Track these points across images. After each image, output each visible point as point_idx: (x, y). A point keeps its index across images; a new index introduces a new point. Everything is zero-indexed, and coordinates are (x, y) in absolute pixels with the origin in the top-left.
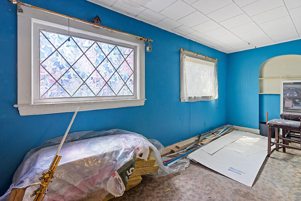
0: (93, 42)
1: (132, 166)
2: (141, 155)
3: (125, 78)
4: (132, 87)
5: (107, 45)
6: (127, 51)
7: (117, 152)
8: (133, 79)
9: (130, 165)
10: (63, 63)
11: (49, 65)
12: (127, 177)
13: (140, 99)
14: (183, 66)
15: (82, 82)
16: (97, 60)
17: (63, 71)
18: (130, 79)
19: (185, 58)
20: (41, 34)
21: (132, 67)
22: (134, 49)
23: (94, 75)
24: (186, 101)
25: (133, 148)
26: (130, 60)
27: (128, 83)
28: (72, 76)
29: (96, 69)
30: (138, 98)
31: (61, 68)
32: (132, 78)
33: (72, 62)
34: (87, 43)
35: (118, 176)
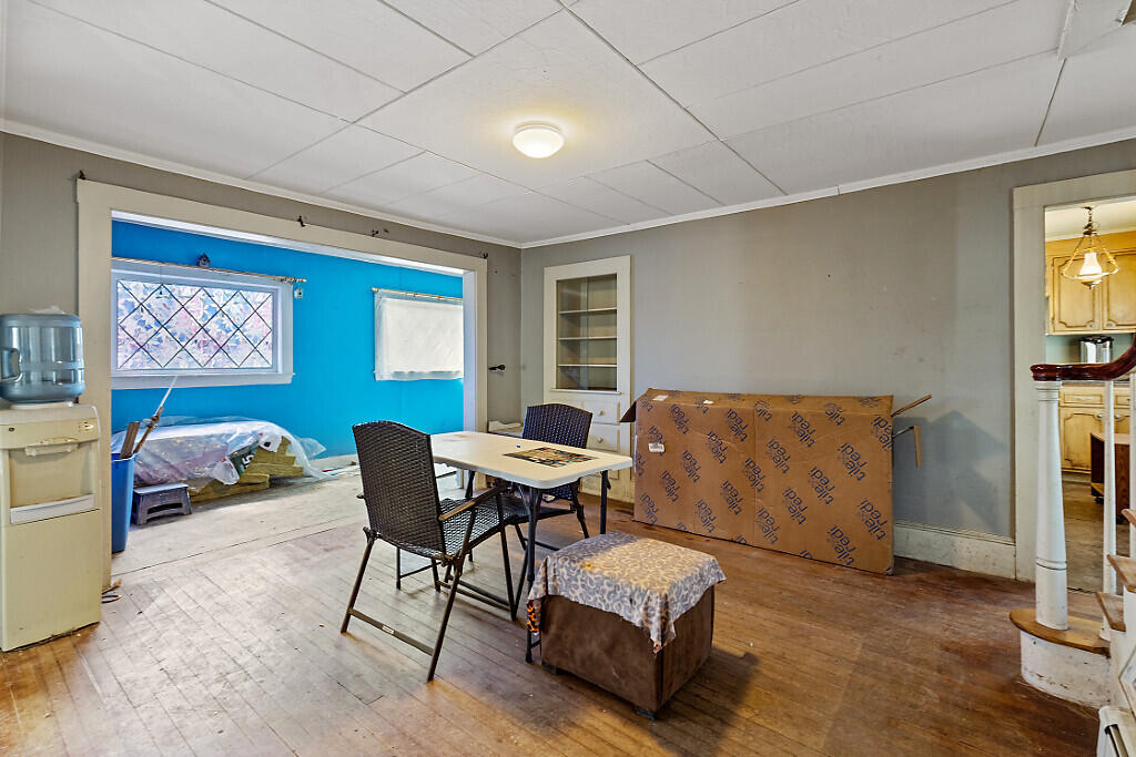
0: (198, 288)
1: (250, 453)
2: (267, 444)
3: (255, 340)
4: (268, 355)
5: (221, 291)
6: (260, 297)
7: (230, 435)
8: (270, 342)
9: (249, 451)
10: (150, 321)
11: (131, 325)
12: (242, 466)
13: (284, 374)
14: (380, 317)
15: (180, 348)
16: (204, 315)
17: (151, 332)
18: (266, 340)
19: (384, 301)
20: (119, 285)
21: (269, 322)
22: (274, 293)
23: (200, 337)
24: (386, 378)
25: (254, 432)
26: (266, 311)
27: (260, 348)
28: (164, 338)
29: (202, 328)
30: (280, 371)
31: (147, 329)
32: (269, 339)
33: (164, 319)
34: (187, 291)
35: (228, 462)
